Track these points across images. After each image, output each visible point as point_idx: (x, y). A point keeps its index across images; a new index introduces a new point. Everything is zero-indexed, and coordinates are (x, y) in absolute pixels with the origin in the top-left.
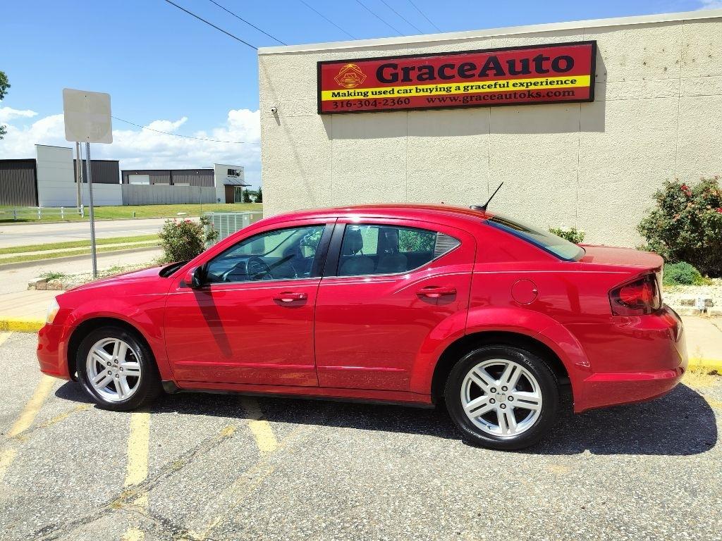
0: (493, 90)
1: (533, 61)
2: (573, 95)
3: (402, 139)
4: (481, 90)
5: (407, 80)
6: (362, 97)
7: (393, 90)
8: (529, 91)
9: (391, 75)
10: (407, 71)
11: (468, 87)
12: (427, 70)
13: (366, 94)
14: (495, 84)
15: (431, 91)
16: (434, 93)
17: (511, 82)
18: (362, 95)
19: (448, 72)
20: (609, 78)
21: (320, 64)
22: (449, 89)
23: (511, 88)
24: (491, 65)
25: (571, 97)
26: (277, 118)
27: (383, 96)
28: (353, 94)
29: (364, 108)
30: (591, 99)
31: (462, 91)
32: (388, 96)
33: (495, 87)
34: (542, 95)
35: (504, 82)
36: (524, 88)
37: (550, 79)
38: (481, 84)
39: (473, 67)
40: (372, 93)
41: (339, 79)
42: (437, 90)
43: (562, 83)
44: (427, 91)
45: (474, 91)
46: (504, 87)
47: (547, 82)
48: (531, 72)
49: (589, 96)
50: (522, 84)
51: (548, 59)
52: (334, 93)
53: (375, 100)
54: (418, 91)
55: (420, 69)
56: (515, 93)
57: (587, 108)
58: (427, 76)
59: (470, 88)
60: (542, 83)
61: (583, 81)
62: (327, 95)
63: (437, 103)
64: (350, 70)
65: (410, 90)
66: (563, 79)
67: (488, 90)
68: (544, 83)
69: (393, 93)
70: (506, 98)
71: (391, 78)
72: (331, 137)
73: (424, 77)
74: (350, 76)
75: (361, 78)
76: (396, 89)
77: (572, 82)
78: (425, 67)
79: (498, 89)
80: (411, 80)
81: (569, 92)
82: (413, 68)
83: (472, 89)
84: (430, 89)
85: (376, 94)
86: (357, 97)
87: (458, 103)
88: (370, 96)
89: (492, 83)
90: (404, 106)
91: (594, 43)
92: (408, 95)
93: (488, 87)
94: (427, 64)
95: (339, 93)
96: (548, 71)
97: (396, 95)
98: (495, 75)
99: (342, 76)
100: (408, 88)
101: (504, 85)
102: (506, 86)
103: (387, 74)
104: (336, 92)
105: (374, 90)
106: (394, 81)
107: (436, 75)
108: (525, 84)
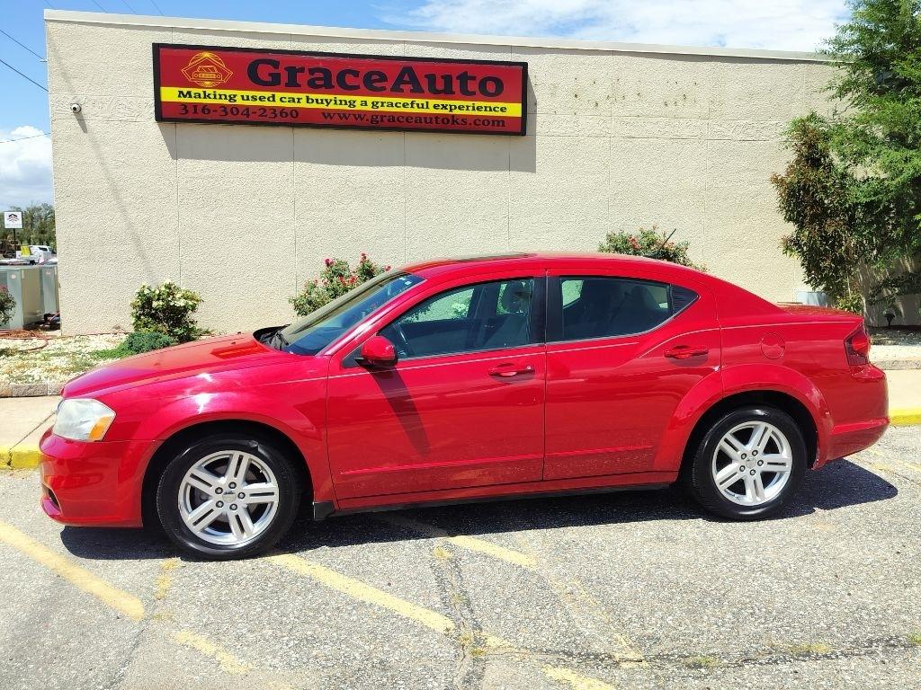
0: (409, 110)
1: (457, 78)
2: (503, 125)
3: (288, 165)
4: (394, 109)
5: (292, 85)
6: (226, 102)
7: (273, 96)
8: (453, 116)
9: (270, 75)
10: (293, 71)
11: (377, 103)
12: (321, 75)
13: (232, 98)
14: (412, 103)
15: (328, 104)
16: (331, 106)
17: (432, 102)
18: (226, 98)
19: (349, 79)
20: (539, 109)
21: (157, 48)
22: (352, 104)
23: (431, 110)
24: (406, 78)
25: (501, 129)
26: (81, 121)
27: (258, 103)
28: (212, 96)
29: (230, 117)
30: (523, 132)
31: (369, 108)
32: (266, 103)
33: (412, 107)
34: (468, 122)
35: (423, 101)
36: (446, 112)
37: (478, 104)
38: (394, 100)
39: (383, 78)
40: (243, 97)
41: (190, 72)
42: (336, 103)
43: (491, 110)
44: (322, 103)
45: (385, 109)
46: (423, 107)
47: (474, 107)
48: (454, 93)
49: (519, 128)
50: (444, 107)
51: (474, 78)
52: (181, 92)
53: (247, 108)
54: (310, 101)
55: (312, 71)
56: (437, 116)
57: (517, 143)
58: (322, 83)
59: (380, 104)
60: (468, 107)
61: (514, 110)
62: (170, 94)
63: (336, 120)
64: (207, 62)
65: (299, 99)
66: (493, 105)
67: (402, 110)
68: (471, 108)
69: (274, 100)
70: (426, 122)
71: (270, 79)
72: (175, 155)
73: (317, 83)
74: (206, 69)
75: (225, 74)
76: (278, 95)
77: (501, 110)
78: (319, 70)
79: (416, 110)
80: (300, 86)
81: (498, 122)
82: (302, 70)
83: (382, 106)
84: (326, 100)
85: (248, 99)
86: (217, 101)
87: (364, 123)
88: (239, 101)
89: (409, 101)
90: (289, 119)
91: (525, 65)
92: (295, 105)
93: (404, 106)
94: (321, 65)
95: (189, 93)
96: (474, 93)
97: (278, 103)
98: (412, 91)
99: (195, 68)
100: (296, 96)
101: (423, 105)
102: (425, 106)
103: (264, 72)
104: (185, 90)
105: (245, 93)
106: (273, 83)
107: (334, 82)
108: (448, 107)
